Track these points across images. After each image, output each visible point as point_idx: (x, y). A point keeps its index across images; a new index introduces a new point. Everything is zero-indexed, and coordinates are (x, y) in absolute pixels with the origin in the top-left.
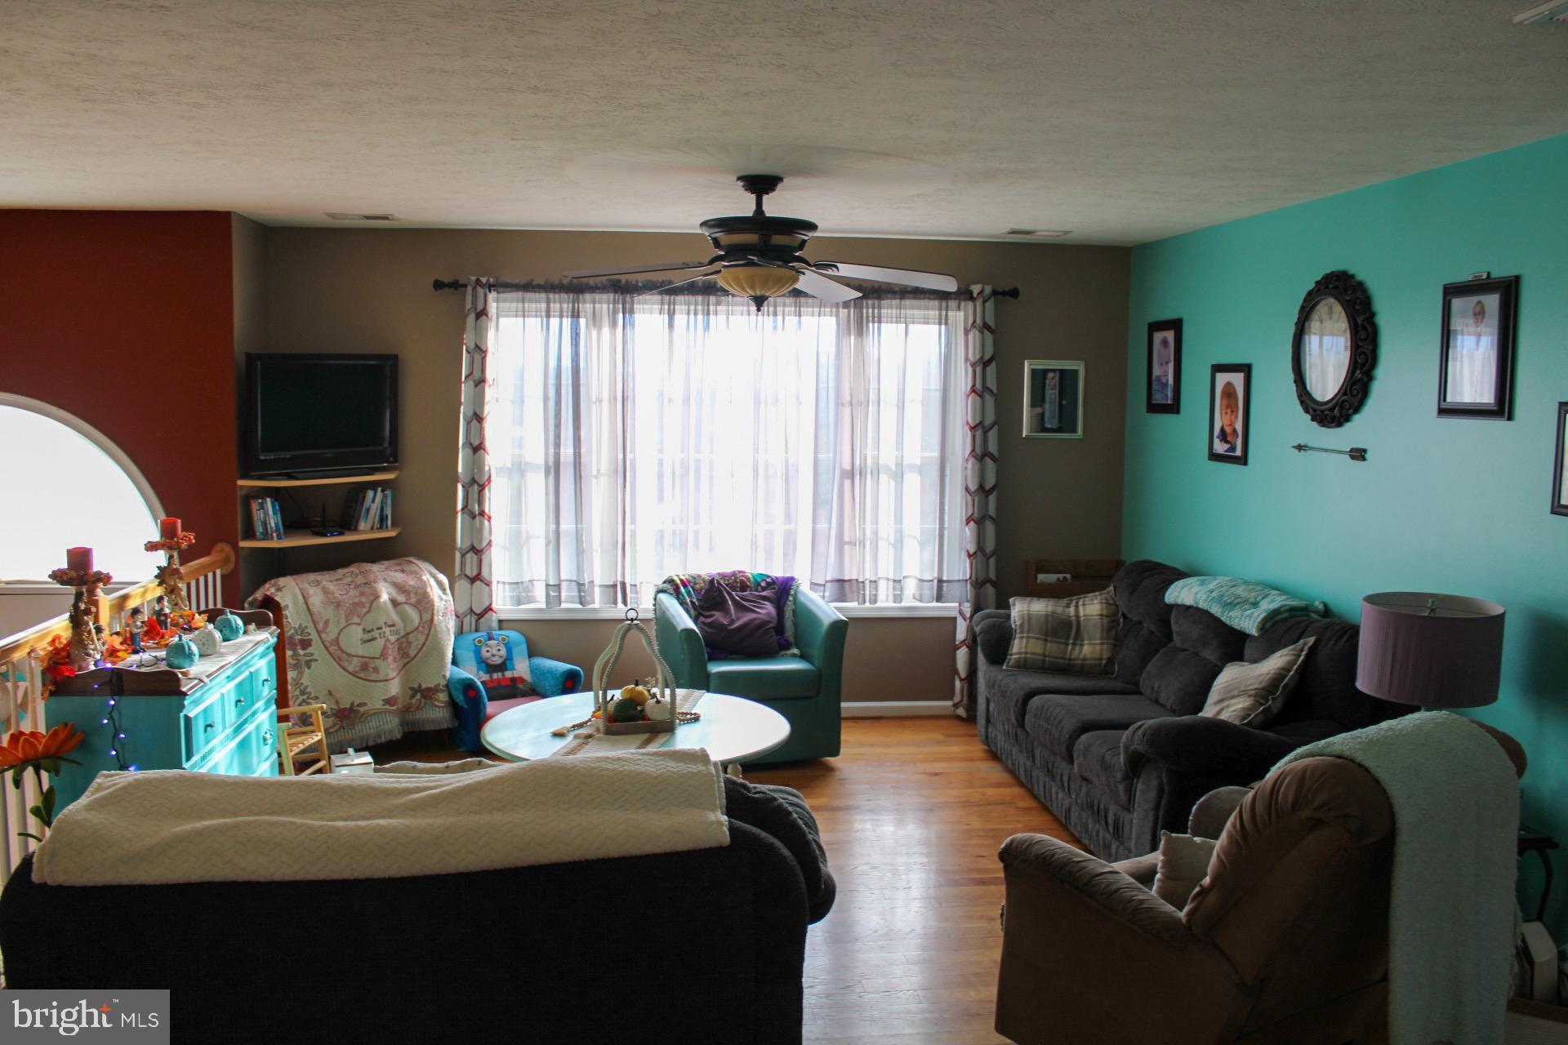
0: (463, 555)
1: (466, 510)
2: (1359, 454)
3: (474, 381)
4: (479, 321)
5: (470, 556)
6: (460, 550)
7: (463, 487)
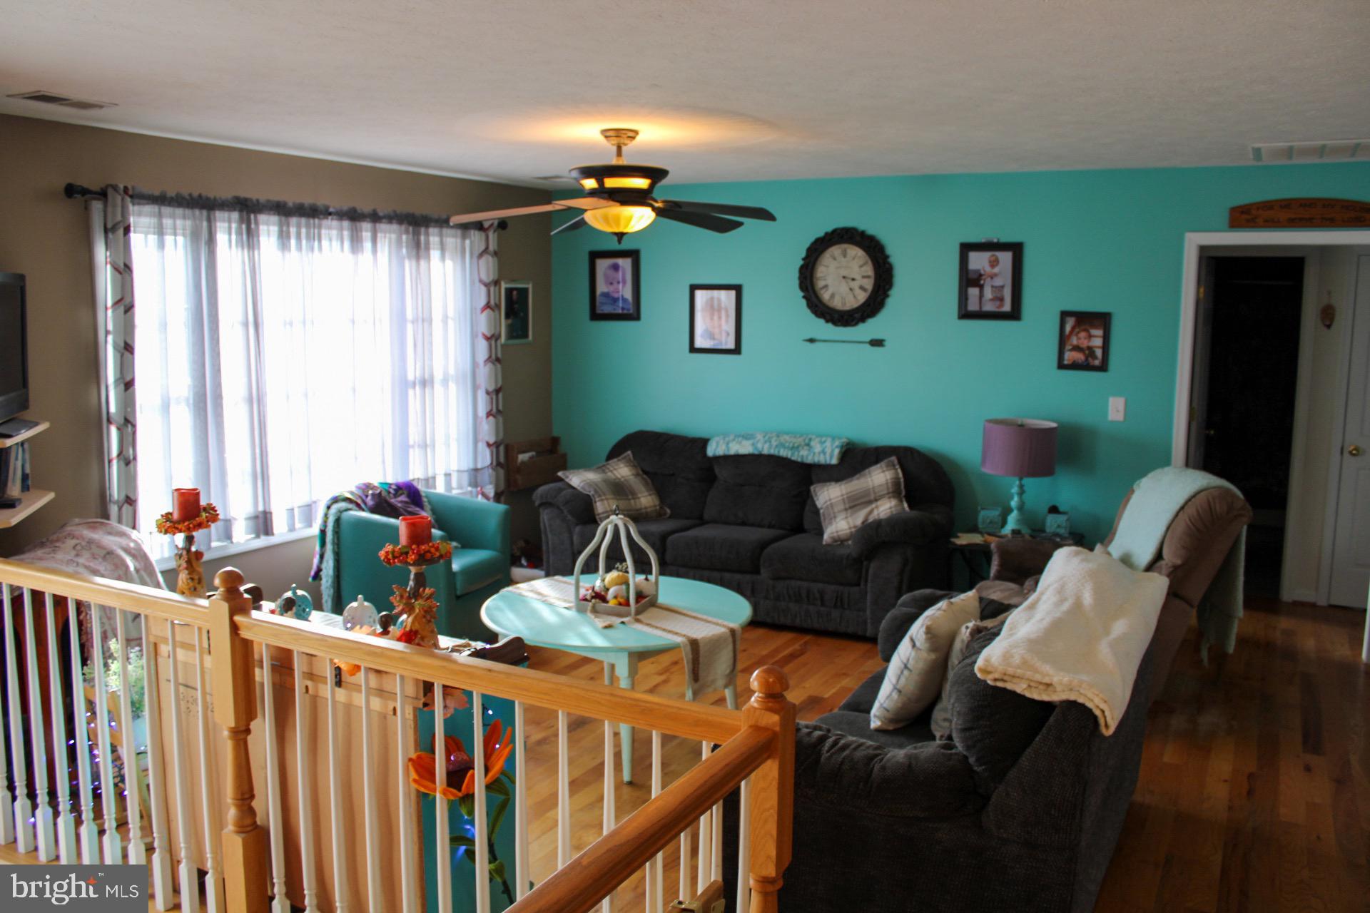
0: (120, 508)
1: (122, 457)
2: (877, 343)
3: (125, 306)
4: (127, 237)
5: (126, 508)
6: (116, 502)
7: (119, 429)
